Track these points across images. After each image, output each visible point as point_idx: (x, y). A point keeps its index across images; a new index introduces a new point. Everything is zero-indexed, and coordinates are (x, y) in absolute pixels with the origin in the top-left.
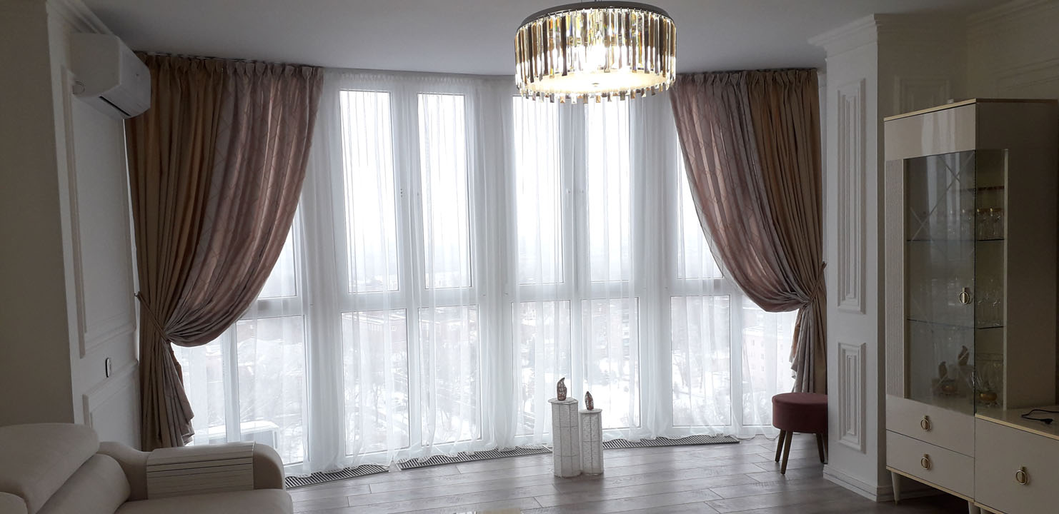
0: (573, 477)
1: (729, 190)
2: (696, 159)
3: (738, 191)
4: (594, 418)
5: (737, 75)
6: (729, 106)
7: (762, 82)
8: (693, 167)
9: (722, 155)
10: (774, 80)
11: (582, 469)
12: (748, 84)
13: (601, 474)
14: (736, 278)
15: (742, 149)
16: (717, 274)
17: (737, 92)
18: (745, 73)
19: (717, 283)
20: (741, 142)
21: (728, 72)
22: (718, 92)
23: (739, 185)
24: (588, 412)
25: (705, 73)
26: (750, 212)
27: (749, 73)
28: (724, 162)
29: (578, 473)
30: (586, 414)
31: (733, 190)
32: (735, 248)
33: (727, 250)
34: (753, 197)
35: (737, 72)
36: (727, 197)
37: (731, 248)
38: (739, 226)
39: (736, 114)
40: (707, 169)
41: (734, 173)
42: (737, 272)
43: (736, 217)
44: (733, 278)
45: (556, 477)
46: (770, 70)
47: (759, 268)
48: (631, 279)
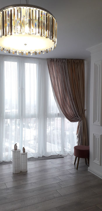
0: (19, 173)
1: (62, 90)
2: (54, 81)
3: (64, 90)
4: (25, 155)
5: (64, 60)
6: (63, 68)
7: (71, 62)
8: (53, 83)
9: (60, 81)
10: (74, 62)
11: (21, 170)
12: (67, 62)
13: (27, 172)
14: (63, 113)
15: (66, 80)
16: (58, 112)
17: (65, 64)
18: (67, 60)
19: (58, 114)
20: (65, 78)
21: (63, 59)
22: (60, 64)
23: (65, 89)
24: (24, 153)
25: (56, 59)
26: (67, 96)
27: (68, 60)
28: (61, 83)
29: (20, 172)
30: (23, 154)
31: (63, 90)
32: (63, 105)
33: (61, 106)
34: (68, 92)
35: (65, 59)
36: (62, 92)
37: (62, 105)
38: (64, 100)
39: (64, 70)
40: (57, 84)
41: (64, 86)
42: (64, 111)
43: (64, 97)
44: (62, 113)
45: (13, 173)
46: (73, 59)
47: (69, 111)
48: (37, 113)
